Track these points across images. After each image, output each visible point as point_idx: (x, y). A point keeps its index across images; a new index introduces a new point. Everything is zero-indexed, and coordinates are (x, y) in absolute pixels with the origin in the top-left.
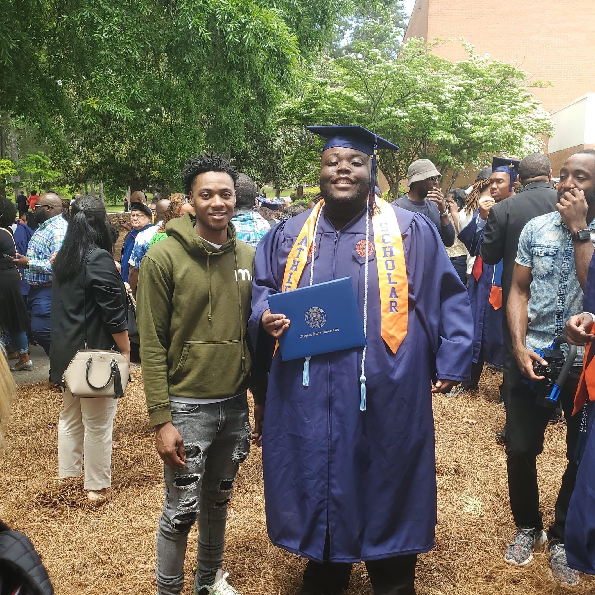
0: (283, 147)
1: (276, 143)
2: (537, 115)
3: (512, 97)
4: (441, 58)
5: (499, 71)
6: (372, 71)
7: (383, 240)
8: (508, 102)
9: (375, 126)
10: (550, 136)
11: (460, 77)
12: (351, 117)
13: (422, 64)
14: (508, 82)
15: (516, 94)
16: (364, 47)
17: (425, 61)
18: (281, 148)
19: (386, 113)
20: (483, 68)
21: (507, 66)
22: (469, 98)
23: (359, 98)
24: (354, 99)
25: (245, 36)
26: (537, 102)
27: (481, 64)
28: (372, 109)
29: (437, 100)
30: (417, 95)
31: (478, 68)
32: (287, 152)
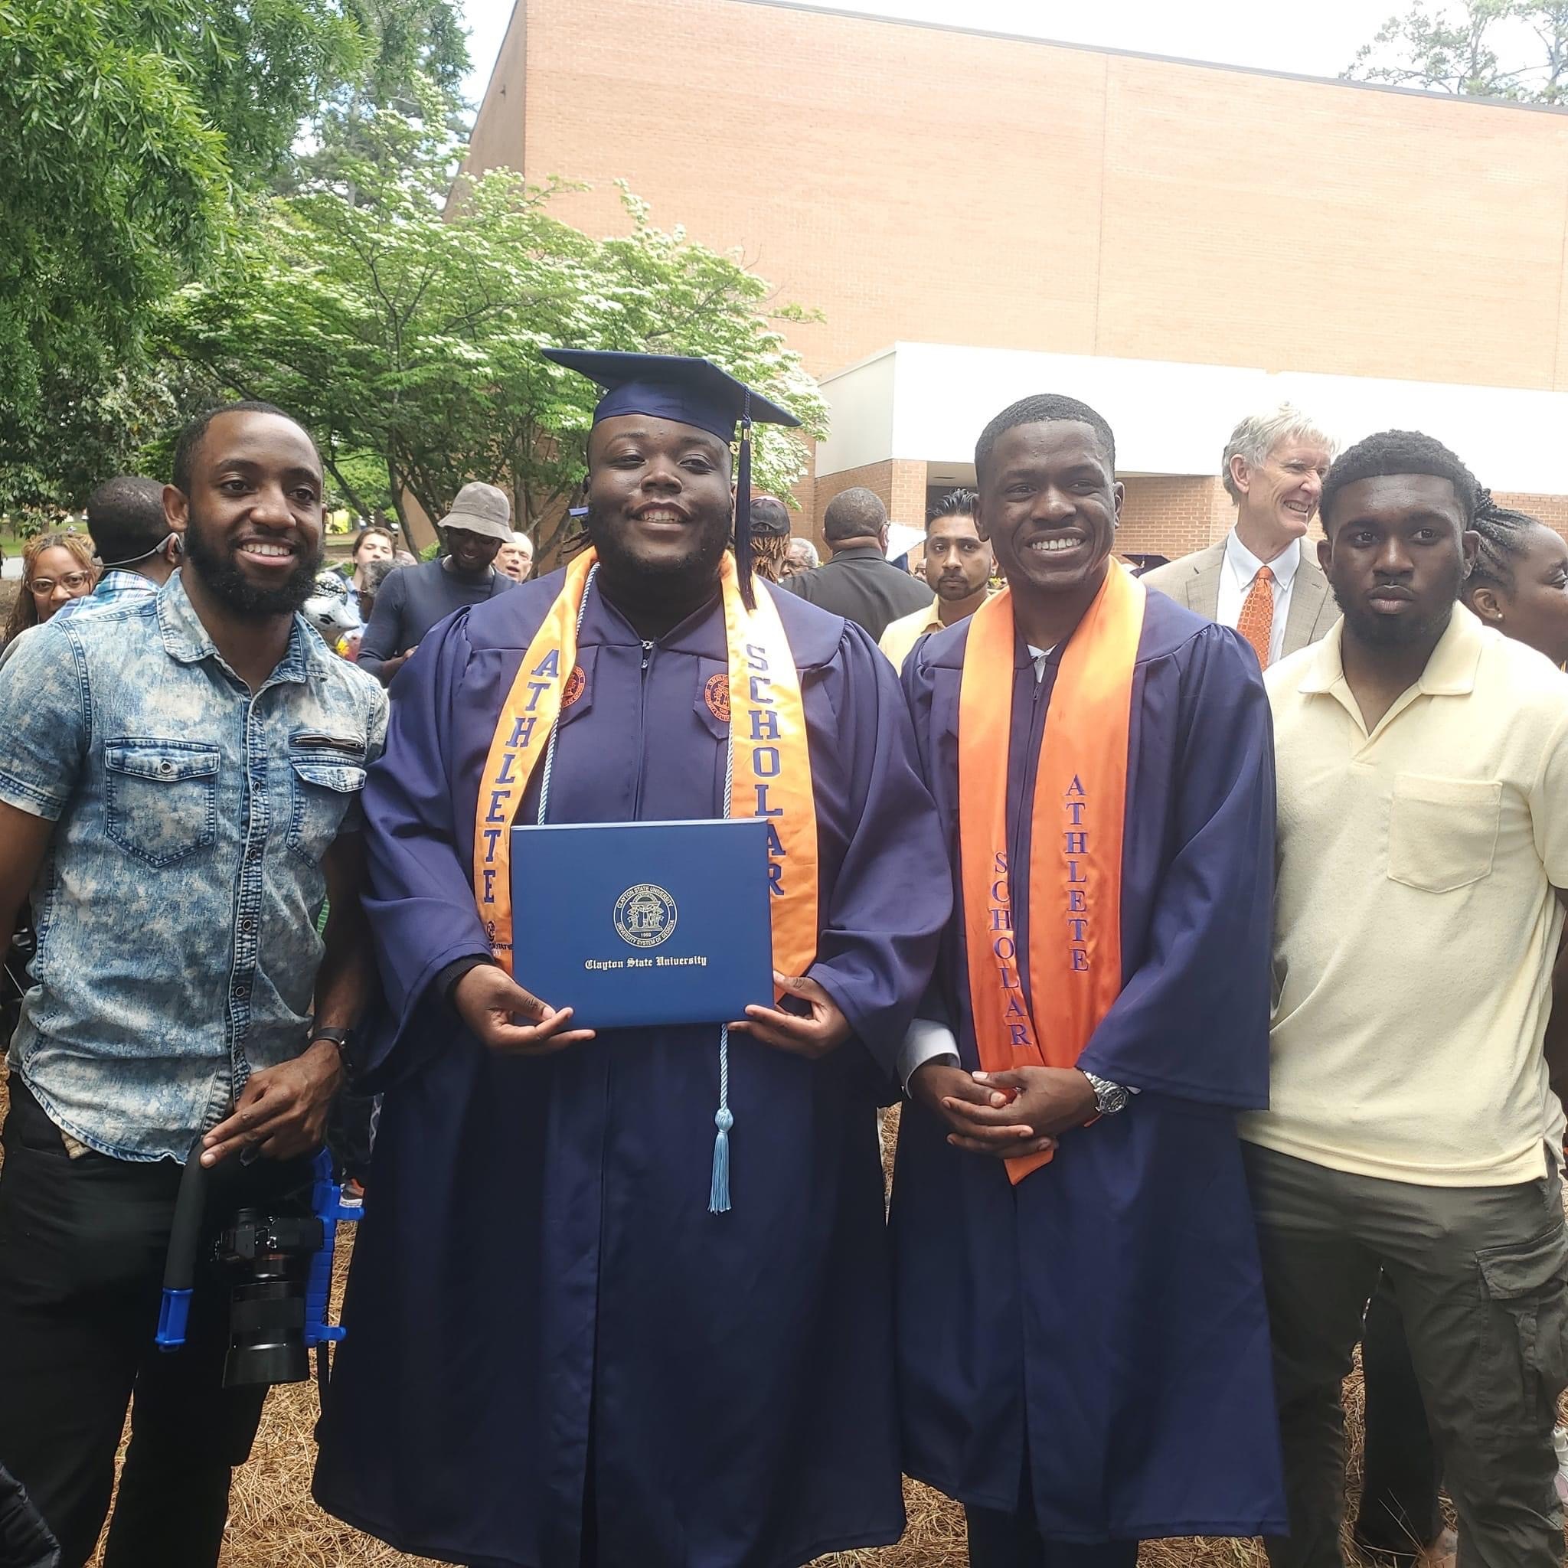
0: (129, 414)
1: (107, 402)
2: (790, 383)
3: (734, 339)
4: (567, 226)
5: (703, 273)
6: (391, 239)
7: (754, 692)
8: (728, 350)
9: (399, 381)
10: (821, 437)
11: (614, 277)
12: (331, 350)
13: (520, 236)
14: (726, 300)
15: (746, 332)
16: (370, 175)
17: (526, 228)
18: (122, 417)
19: (430, 351)
20: (668, 262)
21: (721, 263)
22: (633, 332)
23: (354, 303)
24: (339, 305)
25: (78, 118)
26: (791, 354)
27: (660, 251)
28: (390, 336)
29: (558, 328)
30: (506, 311)
31: (655, 260)
32: (139, 430)
